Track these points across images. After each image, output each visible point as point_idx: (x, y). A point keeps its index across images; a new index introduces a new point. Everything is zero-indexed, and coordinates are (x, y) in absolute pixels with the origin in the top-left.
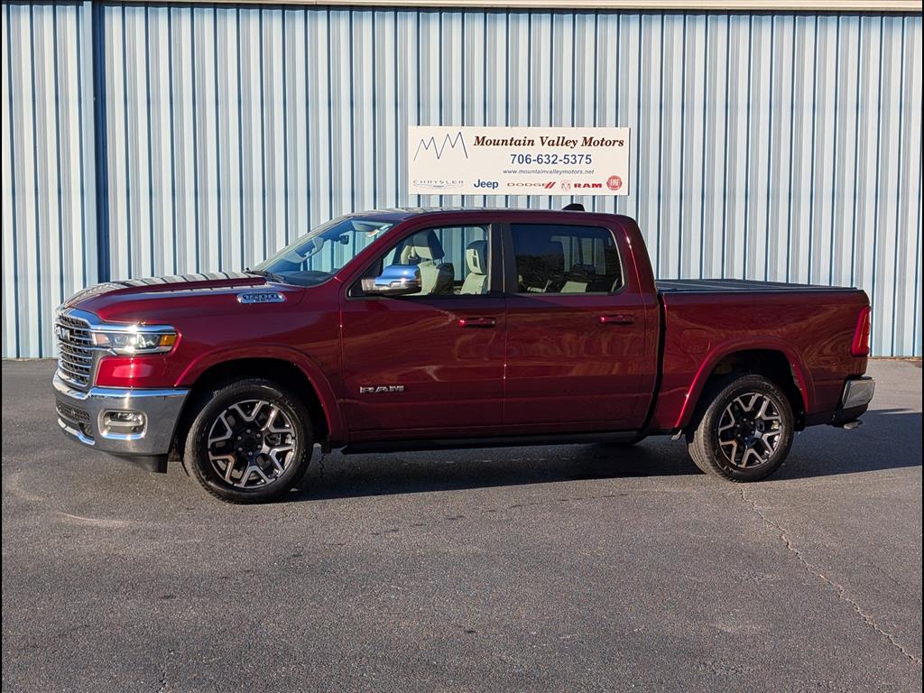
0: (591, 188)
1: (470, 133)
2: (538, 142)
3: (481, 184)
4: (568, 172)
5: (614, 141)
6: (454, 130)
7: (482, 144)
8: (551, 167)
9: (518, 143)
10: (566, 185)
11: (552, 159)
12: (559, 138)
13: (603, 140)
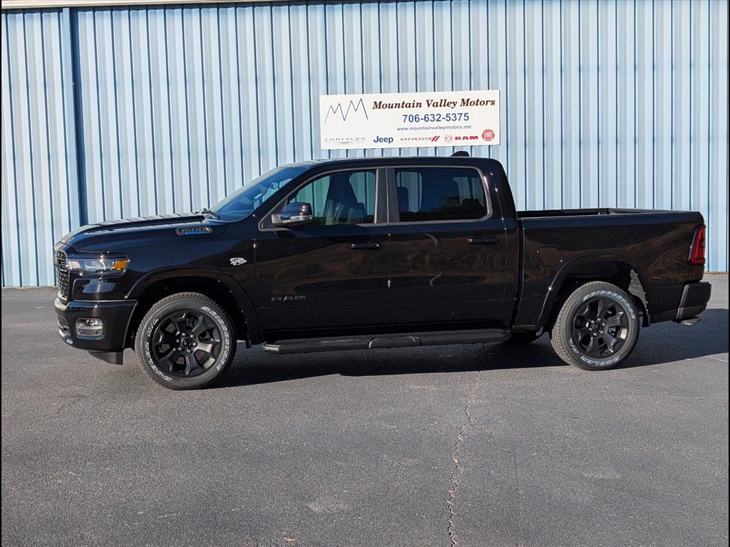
0: (469, 140)
1: (370, 99)
2: (424, 104)
3: (379, 140)
5: (487, 102)
6: (356, 98)
7: (379, 108)
8: (436, 124)
9: (408, 106)
10: (448, 138)
11: (436, 118)
12: (442, 100)
13: (478, 100)
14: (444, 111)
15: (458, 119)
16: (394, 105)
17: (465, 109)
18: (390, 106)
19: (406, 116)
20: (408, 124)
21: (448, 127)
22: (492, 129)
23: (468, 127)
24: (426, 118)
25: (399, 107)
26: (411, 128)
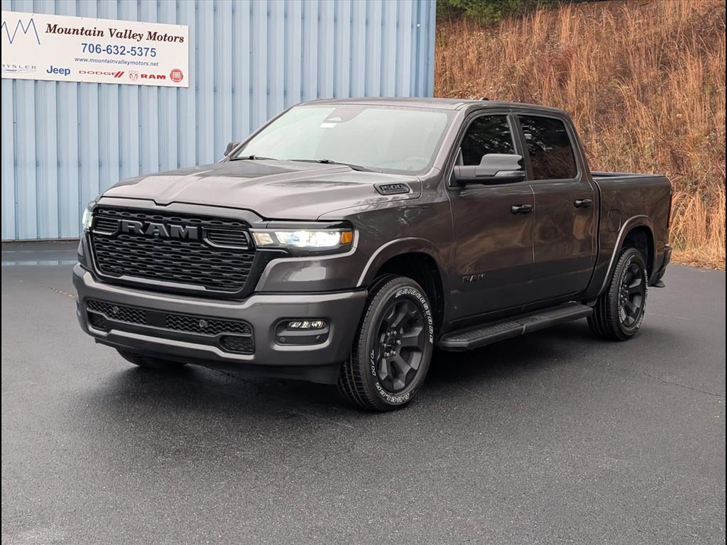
0: (156, 79)
1: (43, 20)
2: (107, 33)
3: (53, 70)
4: (135, 63)
5: (176, 38)
6: (26, 17)
7: (54, 32)
8: (119, 58)
9: (88, 33)
10: (134, 75)
11: (120, 50)
12: (126, 31)
13: (166, 36)
14: (129, 43)
15: (144, 54)
16: (72, 31)
17: (151, 44)
18: (67, 31)
19: (86, 45)
20: (87, 55)
22: (181, 70)
23: (155, 64)
24: (108, 49)
25: (77, 34)
26: (91, 60)
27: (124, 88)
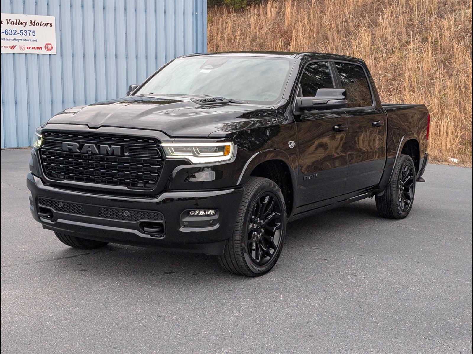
0: (36, 50)
2: (5, 22)
4: (23, 40)
5: (47, 24)
8: (13, 37)
10: (22, 48)
11: (13, 32)
12: (17, 20)
13: (41, 23)
14: (18, 28)
15: (28, 34)
17: (32, 28)
21: (21, 40)
22: (51, 43)
23: (35, 41)
24: (6, 32)
27: (16, 56)
